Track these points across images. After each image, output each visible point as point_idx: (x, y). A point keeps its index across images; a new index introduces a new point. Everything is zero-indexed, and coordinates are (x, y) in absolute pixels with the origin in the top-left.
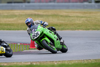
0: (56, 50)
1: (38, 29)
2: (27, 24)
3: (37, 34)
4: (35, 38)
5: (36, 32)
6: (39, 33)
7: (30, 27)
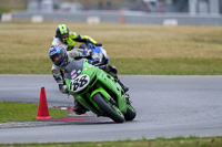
2: (53, 58)
3: (84, 81)
4: (79, 89)
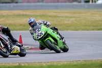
0: (59, 49)
1: (42, 29)
3: (41, 34)
4: (39, 38)
5: (40, 32)
6: (43, 33)
7: (33, 27)
